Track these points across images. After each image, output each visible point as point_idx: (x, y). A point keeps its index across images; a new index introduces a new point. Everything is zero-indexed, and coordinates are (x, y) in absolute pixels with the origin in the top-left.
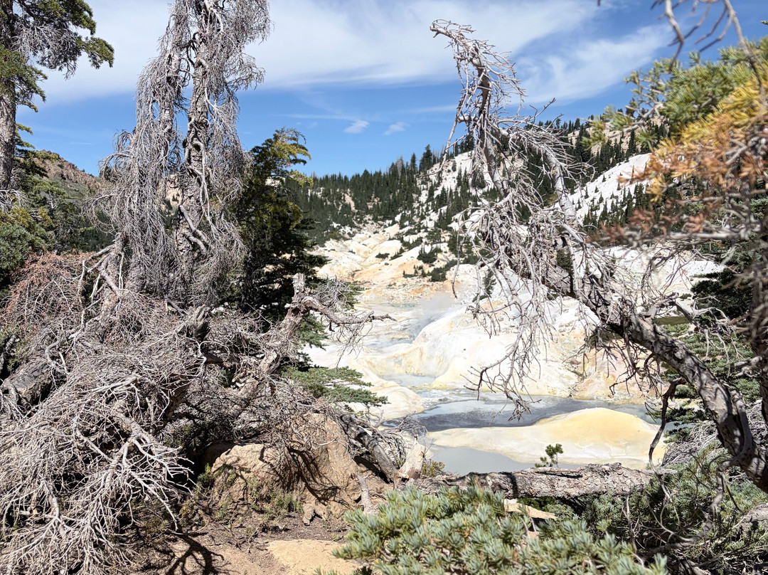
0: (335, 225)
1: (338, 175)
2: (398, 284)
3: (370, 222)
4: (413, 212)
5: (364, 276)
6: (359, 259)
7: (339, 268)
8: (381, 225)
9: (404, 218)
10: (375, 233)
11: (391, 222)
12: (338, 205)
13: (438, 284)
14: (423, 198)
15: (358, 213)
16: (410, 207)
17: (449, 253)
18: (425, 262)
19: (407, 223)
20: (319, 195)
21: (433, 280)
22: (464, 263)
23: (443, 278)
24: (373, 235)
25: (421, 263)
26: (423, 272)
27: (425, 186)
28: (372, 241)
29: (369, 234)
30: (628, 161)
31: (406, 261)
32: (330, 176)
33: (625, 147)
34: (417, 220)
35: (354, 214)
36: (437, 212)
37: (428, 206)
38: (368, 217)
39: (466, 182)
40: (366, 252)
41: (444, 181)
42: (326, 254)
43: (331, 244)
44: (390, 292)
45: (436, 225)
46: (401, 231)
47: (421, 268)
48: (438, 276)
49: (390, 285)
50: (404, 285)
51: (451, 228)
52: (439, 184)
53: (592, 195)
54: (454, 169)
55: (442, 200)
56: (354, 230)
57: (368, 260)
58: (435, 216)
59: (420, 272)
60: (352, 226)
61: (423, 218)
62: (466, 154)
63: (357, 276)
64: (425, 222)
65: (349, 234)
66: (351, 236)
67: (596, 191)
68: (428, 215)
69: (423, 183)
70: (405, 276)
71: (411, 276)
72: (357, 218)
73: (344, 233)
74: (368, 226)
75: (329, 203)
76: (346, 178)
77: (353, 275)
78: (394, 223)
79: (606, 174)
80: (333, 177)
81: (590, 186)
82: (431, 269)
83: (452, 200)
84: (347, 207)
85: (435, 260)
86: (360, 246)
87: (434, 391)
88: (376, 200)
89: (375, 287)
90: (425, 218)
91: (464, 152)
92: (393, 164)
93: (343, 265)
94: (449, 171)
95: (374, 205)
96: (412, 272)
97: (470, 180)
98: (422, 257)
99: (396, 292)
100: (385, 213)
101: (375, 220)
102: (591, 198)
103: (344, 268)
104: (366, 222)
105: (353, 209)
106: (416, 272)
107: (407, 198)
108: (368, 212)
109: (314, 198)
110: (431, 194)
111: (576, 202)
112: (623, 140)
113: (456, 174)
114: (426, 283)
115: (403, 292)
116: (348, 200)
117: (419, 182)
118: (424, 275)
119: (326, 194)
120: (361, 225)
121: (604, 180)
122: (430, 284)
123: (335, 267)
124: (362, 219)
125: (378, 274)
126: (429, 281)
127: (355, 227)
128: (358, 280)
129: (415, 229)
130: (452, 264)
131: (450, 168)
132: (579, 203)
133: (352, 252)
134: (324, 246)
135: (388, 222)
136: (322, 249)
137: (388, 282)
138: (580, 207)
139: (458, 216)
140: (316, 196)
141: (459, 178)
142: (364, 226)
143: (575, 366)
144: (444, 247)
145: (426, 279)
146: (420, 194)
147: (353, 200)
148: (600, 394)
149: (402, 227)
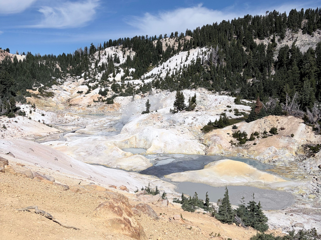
0: (53, 78)
1: (51, 55)
2: (92, 105)
3: (69, 77)
4: (89, 73)
5: (74, 102)
6: (69, 93)
7: (61, 98)
8: (75, 78)
9: (85, 75)
10: (73, 82)
11: (80, 77)
12: (53, 69)
13: (110, 105)
14: (93, 66)
15: (63, 73)
16: (87, 70)
17: (112, 92)
18: (102, 95)
19: (87, 77)
20: (44, 63)
21: (108, 103)
22: (120, 96)
23: (112, 103)
24: (72, 83)
25: (100, 96)
26: (102, 99)
27: (93, 61)
28: (73, 85)
29: (70, 82)
30: (178, 54)
31: (93, 95)
32: (47, 55)
33: (176, 48)
34: (92, 76)
35: (61, 73)
36: (101, 73)
37: (96, 70)
38: (68, 74)
39: (111, 60)
40: (71, 91)
41: (101, 59)
42: (53, 91)
43: (54, 87)
44: (89, 109)
45: (102, 79)
46: (85, 81)
47: (101, 98)
48: (110, 101)
49: (88, 106)
50: (95, 106)
51: (109, 80)
52: (99, 61)
53: (166, 68)
54: (105, 54)
55: (102, 68)
56: (62, 80)
57: (73, 94)
58: (100, 75)
59: (101, 100)
60: (61, 78)
61: (95, 75)
62: (110, 48)
63: (71, 102)
64: (96, 77)
65: (61, 82)
66: (62, 83)
67: (167, 66)
68: (97, 74)
69: (92, 60)
70: (94, 101)
71: (97, 102)
72: (63, 75)
73: (59, 81)
74: (69, 78)
75: (49, 68)
76: (55, 56)
77: (69, 101)
78: (81, 77)
79: (171, 59)
80: (49, 56)
81: (165, 64)
82: (106, 99)
83: (108, 68)
84: (57, 70)
85: (107, 94)
86: (68, 88)
87: (149, 155)
88: (71, 67)
89: (81, 107)
90: (96, 76)
91: (109, 47)
92: (76, 51)
93: (63, 96)
94: (103, 55)
95: (70, 69)
96: (97, 100)
97: (113, 59)
98: (100, 93)
99: (92, 109)
100: (76, 73)
101: (72, 76)
102: (165, 69)
103: (64, 98)
104: (67, 77)
105: (60, 70)
106: (99, 100)
107: (85, 66)
108: (68, 72)
109: (42, 65)
110: (96, 64)
111: (160, 70)
112: (175, 45)
113: (107, 57)
114: (105, 105)
115: (95, 109)
116: (58, 66)
117: (90, 59)
118: (103, 101)
119: (47, 63)
120: (65, 78)
121: (170, 62)
122: (107, 105)
123: (59, 97)
124: (65, 75)
125: (81, 101)
126: (106, 104)
127: (63, 79)
128: (72, 103)
129: (92, 80)
130: (114, 96)
131: (103, 54)
132: (161, 71)
133: (65, 90)
134: (51, 88)
135: (78, 77)
136: (51, 89)
137: (87, 104)
138: (162, 73)
139: (111, 75)
140: (43, 64)
141: (108, 58)
142: (67, 78)
143: (202, 141)
144: (110, 89)
145: (105, 103)
146: (91, 65)
147: (60, 66)
148: (218, 153)
149: (86, 79)
